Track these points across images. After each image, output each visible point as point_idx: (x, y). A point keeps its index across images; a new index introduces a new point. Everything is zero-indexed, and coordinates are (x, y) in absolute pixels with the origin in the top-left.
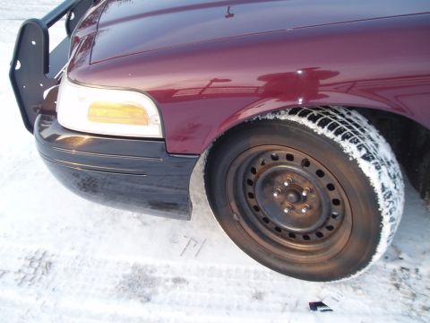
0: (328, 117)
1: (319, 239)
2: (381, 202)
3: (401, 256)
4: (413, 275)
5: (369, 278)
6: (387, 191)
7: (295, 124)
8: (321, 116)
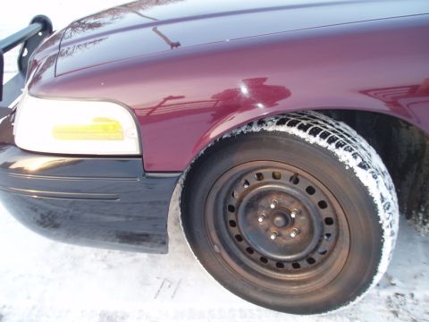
0: (318, 126)
1: (310, 266)
2: (381, 213)
3: (393, 282)
4: (409, 301)
5: (363, 307)
6: (386, 201)
7: (285, 134)
8: (310, 126)
